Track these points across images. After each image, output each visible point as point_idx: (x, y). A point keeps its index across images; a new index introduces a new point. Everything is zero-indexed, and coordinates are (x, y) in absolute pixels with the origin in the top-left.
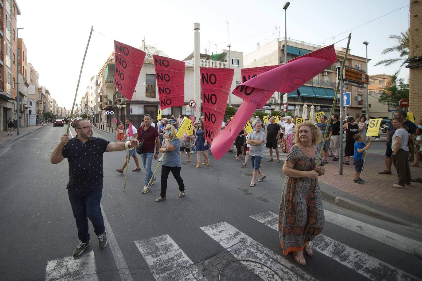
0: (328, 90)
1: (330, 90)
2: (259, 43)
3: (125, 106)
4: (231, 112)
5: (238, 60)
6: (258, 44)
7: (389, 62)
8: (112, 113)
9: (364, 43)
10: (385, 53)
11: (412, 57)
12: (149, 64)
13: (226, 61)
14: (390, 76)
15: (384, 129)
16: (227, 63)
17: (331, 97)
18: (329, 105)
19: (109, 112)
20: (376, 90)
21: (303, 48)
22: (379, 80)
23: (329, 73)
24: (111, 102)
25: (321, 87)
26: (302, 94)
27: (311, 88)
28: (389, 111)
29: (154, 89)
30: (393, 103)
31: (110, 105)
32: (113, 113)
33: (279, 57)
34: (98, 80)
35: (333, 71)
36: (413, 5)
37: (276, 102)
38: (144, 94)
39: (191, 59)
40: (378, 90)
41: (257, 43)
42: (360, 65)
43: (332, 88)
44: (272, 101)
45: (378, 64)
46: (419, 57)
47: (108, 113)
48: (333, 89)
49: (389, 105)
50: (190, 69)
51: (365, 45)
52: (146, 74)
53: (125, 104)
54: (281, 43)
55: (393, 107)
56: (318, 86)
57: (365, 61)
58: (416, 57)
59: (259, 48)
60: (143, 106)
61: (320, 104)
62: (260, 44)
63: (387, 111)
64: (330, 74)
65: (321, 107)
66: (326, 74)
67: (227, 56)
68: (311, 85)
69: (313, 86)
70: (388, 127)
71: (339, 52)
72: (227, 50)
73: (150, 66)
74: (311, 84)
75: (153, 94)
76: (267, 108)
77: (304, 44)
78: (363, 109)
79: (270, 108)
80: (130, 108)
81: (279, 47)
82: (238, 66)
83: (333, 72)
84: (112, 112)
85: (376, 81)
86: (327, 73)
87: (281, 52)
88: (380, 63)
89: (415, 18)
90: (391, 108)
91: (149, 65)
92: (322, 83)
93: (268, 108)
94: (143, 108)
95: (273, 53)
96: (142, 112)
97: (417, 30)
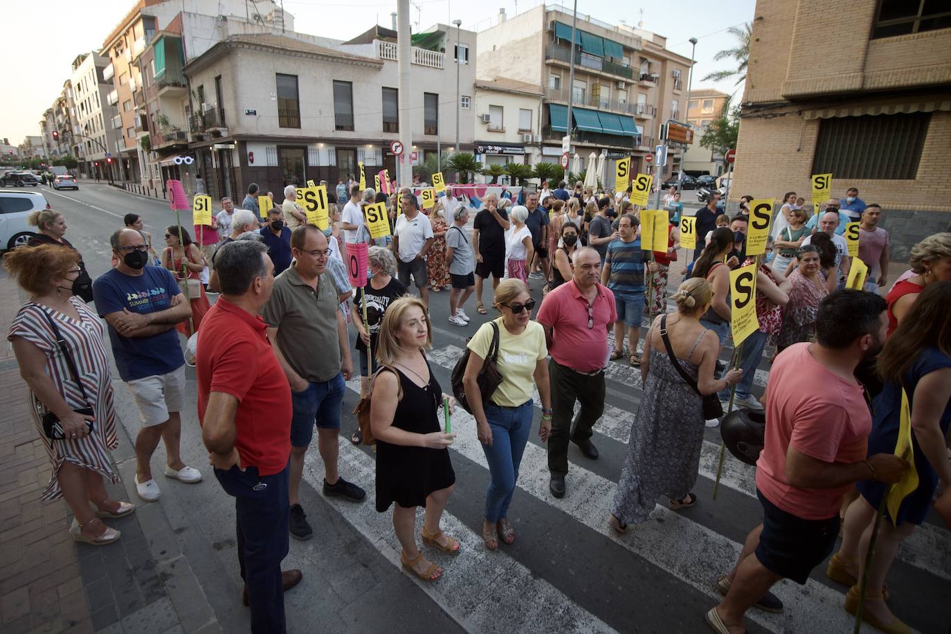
0: (624, 118)
1: (627, 118)
2: (504, 9)
3: (232, 147)
4: (467, 165)
5: (467, 50)
6: (502, 11)
7: (721, 75)
8: (188, 160)
9: (690, 41)
10: (717, 59)
11: (746, 102)
12: (283, 49)
13: (443, 50)
14: (721, 94)
15: (701, 195)
16: (445, 55)
17: (628, 132)
18: (623, 148)
19: (181, 159)
20: (697, 120)
21: (587, 31)
22: (705, 102)
23: (627, 84)
24: (181, 135)
25: (614, 112)
26: (580, 126)
27: (595, 114)
28: (713, 160)
29: (296, 109)
30: (719, 148)
31: (181, 142)
32: (192, 160)
33: (543, 46)
34: (104, 68)
35: (635, 82)
36: (757, 22)
37: (534, 141)
38: (276, 121)
39: (371, 42)
40: (701, 120)
41: (501, 9)
42: (678, 72)
43: (629, 115)
44: (528, 137)
45: (707, 78)
46: (753, 103)
47: (178, 160)
48: (632, 117)
49: (713, 150)
50: (370, 66)
51: (692, 44)
52: (277, 74)
53: (236, 142)
54: (549, 14)
55: (718, 153)
56: (607, 111)
57: (687, 63)
58: (749, 102)
59: (504, 20)
60: (275, 146)
61: (608, 146)
62: (505, 12)
63: (710, 160)
64: (629, 88)
65: (610, 151)
66: (623, 87)
67: (446, 38)
68: (596, 108)
69: (600, 110)
70: (709, 193)
71: (648, 43)
72: (444, 26)
73: (285, 54)
74: (595, 106)
75: (294, 120)
76: (517, 152)
77: (591, 21)
78: (675, 156)
79: (524, 152)
80: (248, 152)
81: (545, 25)
82: (466, 62)
83: (633, 84)
84: (189, 158)
85: (700, 102)
86: (624, 84)
87: (547, 36)
88: (709, 77)
89: (757, 43)
90: (715, 156)
91: (282, 52)
92: (615, 103)
93: (519, 152)
94: (276, 151)
95: (532, 37)
96: (273, 161)
97: (756, 61)
